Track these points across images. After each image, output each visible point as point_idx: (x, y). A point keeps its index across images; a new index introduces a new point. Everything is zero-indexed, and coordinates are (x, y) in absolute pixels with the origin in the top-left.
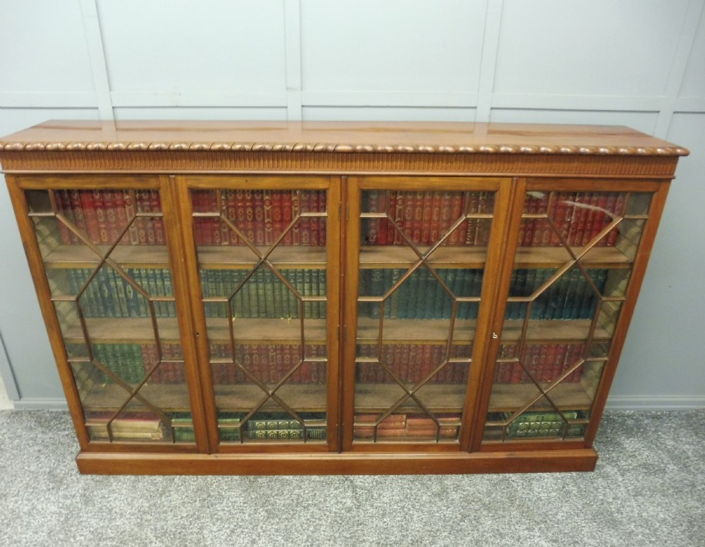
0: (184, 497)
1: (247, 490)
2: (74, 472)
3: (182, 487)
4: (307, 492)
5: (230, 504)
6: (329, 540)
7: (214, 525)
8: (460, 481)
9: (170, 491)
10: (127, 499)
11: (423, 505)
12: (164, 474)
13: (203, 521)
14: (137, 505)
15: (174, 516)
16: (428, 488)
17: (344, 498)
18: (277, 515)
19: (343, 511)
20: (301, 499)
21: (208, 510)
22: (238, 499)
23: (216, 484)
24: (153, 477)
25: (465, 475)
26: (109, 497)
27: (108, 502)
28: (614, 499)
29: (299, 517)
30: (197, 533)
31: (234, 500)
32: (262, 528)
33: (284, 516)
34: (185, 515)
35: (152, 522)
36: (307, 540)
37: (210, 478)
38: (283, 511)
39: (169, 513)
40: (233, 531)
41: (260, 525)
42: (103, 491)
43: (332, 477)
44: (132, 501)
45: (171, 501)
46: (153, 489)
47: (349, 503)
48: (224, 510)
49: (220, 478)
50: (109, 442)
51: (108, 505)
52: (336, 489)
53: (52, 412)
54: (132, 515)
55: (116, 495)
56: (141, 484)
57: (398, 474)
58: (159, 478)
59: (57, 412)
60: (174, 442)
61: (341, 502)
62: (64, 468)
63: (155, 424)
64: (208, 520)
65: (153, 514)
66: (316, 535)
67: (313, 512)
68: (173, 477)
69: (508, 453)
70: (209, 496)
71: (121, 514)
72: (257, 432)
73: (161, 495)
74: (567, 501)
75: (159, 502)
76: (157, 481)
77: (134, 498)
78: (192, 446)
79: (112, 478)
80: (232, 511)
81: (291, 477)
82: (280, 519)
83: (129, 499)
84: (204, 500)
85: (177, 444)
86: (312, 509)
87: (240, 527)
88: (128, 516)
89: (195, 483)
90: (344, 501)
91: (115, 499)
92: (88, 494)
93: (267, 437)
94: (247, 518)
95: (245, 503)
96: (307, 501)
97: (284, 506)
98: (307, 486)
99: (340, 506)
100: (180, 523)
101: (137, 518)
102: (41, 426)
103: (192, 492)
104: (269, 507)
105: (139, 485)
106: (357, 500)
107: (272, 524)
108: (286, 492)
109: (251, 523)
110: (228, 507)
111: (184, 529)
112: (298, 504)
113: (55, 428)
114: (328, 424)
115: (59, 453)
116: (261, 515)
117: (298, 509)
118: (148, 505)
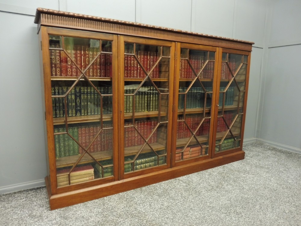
0: (116, 202)
1: (141, 192)
2: (45, 211)
3: (111, 200)
4: (166, 186)
6: (190, 195)
7: (140, 206)
8: (212, 170)
9: (106, 203)
10: (87, 211)
11: (209, 178)
12: (98, 198)
13: (133, 206)
14: (95, 211)
15: (118, 209)
16: (205, 174)
18: (162, 195)
19: (185, 187)
20: (166, 188)
21: (132, 203)
22: (141, 196)
23: (125, 195)
24: (93, 201)
25: (212, 168)
26: (76, 214)
27: (79, 215)
28: (256, 163)
29: (171, 193)
30: (135, 210)
31: (139, 196)
32: (161, 200)
33: (165, 195)
34: (123, 207)
36: (182, 198)
37: (121, 194)
39: (115, 209)
40: (150, 205)
41: (159, 200)
42: (71, 212)
43: (170, 180)
44: (91, 211)
45: (111, 205)
46: (97, 204)
49: (125, 192)
50: (69, 185)
52: (175, 183)
54: (96, 215)
55: (79, 211)
56: (89, 205)
57: (192, 173)
58: (96, 200)
61: (181, 185)
62: (37, 212)
63: (92, 171)
64: (136, 205)
65: (107, 212)
66: (183, 195)
67: (175, 191)
68: (103, 198)
69: (222, 156)
70: (127, 199)
71: (90, 217)
72: (137, 166)
73: (104, 205)
74: (246, 166)
75: (105, 207)
78: (112, 177)
79: (71, 207)
80: (143, 200)
81: (155, 184)
83: (89, 211)
85: (104, 178)
86: (173, 190)
87: (152, 203)
89: (116, 197)
90: (182, 184)
92: (63, 216)
93: (141, 168)
94: (151, 199)
95: (145, 196)
96: (169, 188)
97: (162, 192)
98: (163, 185)
99: (182, 186)
100: (123, 210)
101: (100, 215)
102: (3, 202)
103: (118, 200)
104: (157, 194)
105: (88, 205)
106: (186, 183)
107: (164, 198)
108: (158, 189)
109: (155, 200)
110: (140, 199)
111: (128, 211)
112: (166, 190)
113: (14, 200)
114: (167, 154)
115: (27, 207)
116: (156, 197)
117: (168, 191)
118: (100, 210)
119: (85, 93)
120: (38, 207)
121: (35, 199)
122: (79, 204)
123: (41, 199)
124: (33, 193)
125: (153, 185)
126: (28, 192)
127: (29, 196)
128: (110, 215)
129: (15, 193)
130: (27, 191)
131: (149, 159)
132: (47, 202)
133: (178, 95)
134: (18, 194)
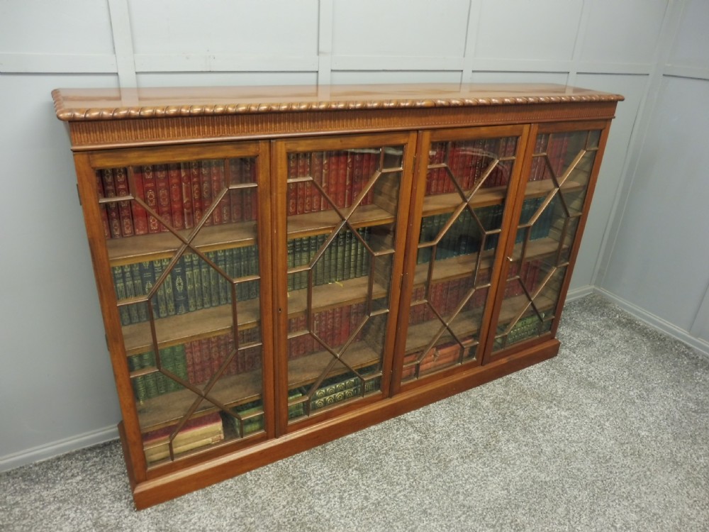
0: (270, 488)
1: (324, 460)
2: (127, 513)
3: (260, 481)
4: (376, 441)
5: (319, 477)
6: (425, 470)
7: (320, 500)
8: (482, 391)
9: (251, 489)
10: (211, 513)
11: (470, 418)
13: (306, 501)
14: (228, 515)
15: (275, 508)
16: (464, 404)
17: (409, 435)
18: (368, 469)
19: (417, 445)
20: (377, 449)
21: (304, 490)
22: (322, 470)
23: (290, 466)
24: (223, 483)
25: (482, 386)
26: (190, 520)
27: (195, 523)
28: (581, 369)
29: (387, 463)
30: (310, 513)
31: (319, 472)
32: (363, 485)
33: (374, 468)
34: (285, 503)
35: (257, 523)
36: (409, 479)
37: (280, 463)
38: (370, 463)
39: (268, 508)
40: (341, 498)
41: (360, 483)
42: (179, 517)
43: (387, 422)
44: (220, 513)
45: (260, 497)
46: (232, 494)
47: (417, 437)
48: (317, 484)
49: (290, 459)
50: (171, 462)
51: (197, 528)
52: (397, 430)
53: (41, 464)
54: (231, 525)
55: (196, 514)
56: (215, 494)
57: (435, 401)
58: (230, 482)
59: (48, 461)
60: (242, 437)
61: (410, 439)
62: (109, 514)
63: (218, 426)
64: (311, 498)
65: (252, 515)
66: (411, 471)
67: (394, 455)
68: (243, 475)
69: (508, 358)
70: (294, 478)
72: (317, 402)
73: (245, 496)
74: (556, 381)
75: (248, 502)
76: (230, 485)
77: (219, 510)
78: (262, 434)
79: (178, 502)
80: (326, 482)
81: (354, 434)
82: (372, 471)
83: (215, 513)
84: (292, 483)
85: (245, 438)
86: (392, 453)
87: (345, 491)
88: (228, 528)
89: (270, 472)
90: (411, 437)
91: (199, 519)
92: (163, 526)
93: (325, 404)
94: (343, 482)
95: (331, 471)
96: (382, 448)
97: (367, 459)
98: (372, 437)
99: (411, 442)
100: (286, 512)
101: (239, 525)
102: (37, 483)
103: (274, 481)
104: (356, 466)
105: (214, 496)
106: (420, 432)
107: (370, 478)
108: (359, 448)
109: (351, 485)
110: (320, 480)
111: (294, 514)
112: (377, 454)
113: (59, 479)
114: (384, 373)
115: (88, 502)
116: (354, 474)
117: (381, 457)
118: (239, 510)
119: (195, 263)
120: (110, 500)
121: (103, 476)
122: (195, 493)
123: (115, 476)
124: (95, 459)
125: (350, 436)
126: (85, 454)
127: (88, 465)
128: (258, 526)
129: (59, 459)
130: (84, 452)
131: (343, 384)
132: (127, 487)
133: (416, 252)
134: (65, 460)
